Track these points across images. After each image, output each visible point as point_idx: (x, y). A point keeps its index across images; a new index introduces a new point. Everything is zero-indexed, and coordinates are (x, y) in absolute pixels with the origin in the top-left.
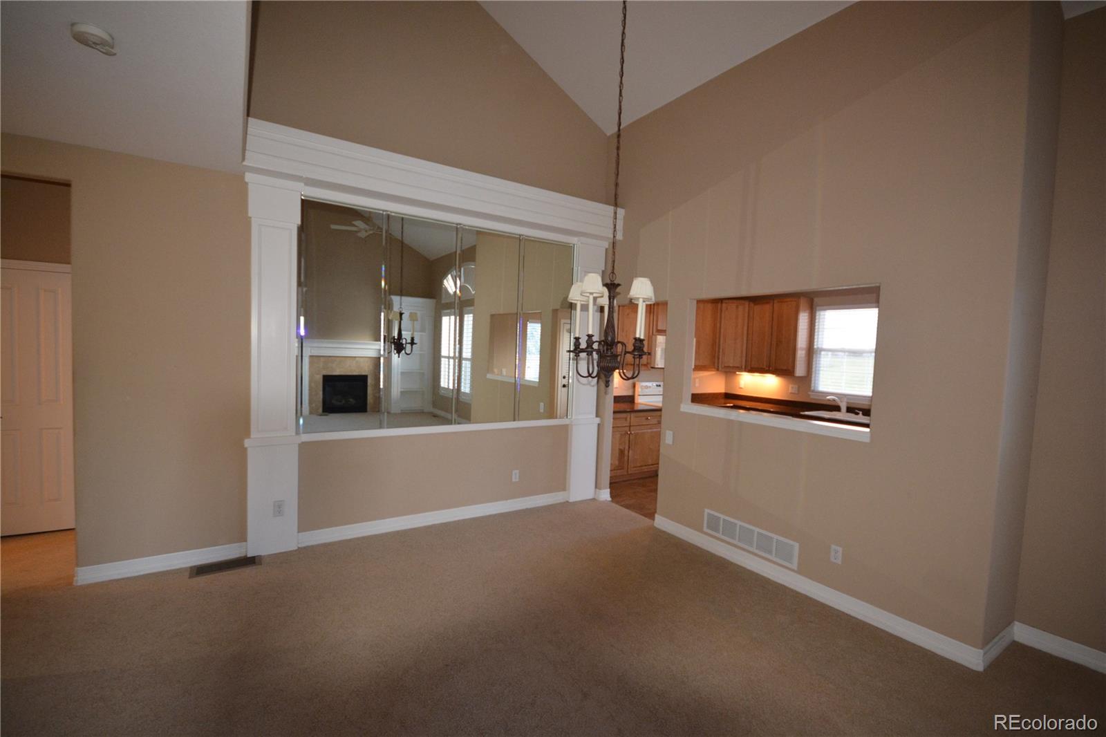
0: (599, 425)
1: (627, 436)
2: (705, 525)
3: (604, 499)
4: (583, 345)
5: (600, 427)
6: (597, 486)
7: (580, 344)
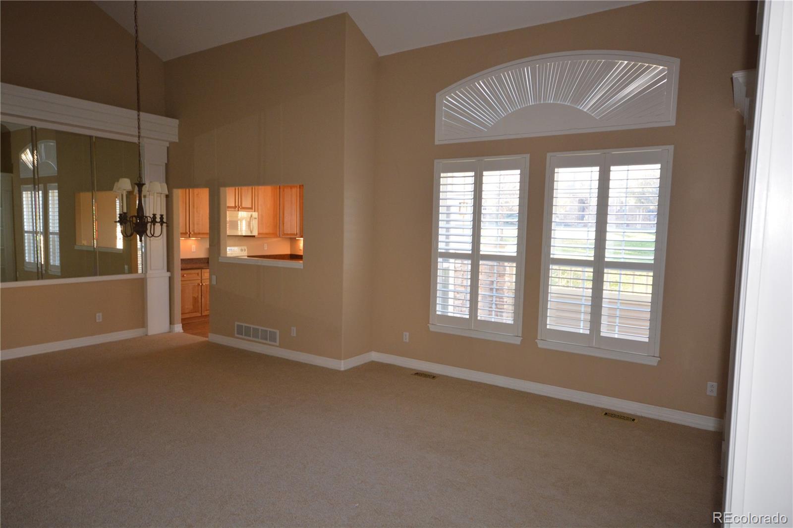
0: (170, 278)
1: (200, 287)
2: (236, 332)
3: (177, 331)
4: (158, 220)
5: (171, 279)
6: (171, 322)
7: (156, 218)
